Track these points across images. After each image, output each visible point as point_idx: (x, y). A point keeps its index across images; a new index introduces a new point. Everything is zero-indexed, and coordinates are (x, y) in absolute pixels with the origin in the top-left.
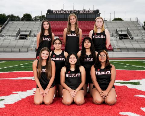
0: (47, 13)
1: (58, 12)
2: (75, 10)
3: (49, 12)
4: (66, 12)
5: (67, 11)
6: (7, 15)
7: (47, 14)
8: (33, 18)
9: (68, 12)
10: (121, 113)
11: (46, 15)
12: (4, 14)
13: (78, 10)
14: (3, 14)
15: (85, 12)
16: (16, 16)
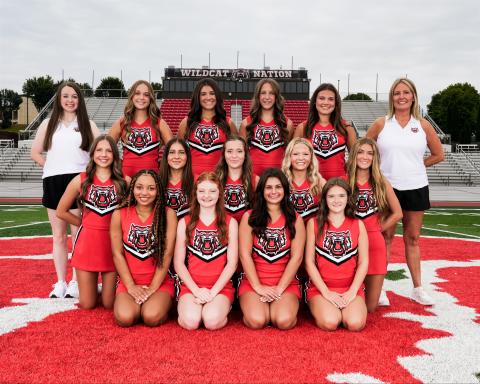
0: (163, 75)
1: (195, 73)
2: (241, 71)
3: (171, 73)
4: (215, 73)
5: (219, 72)
6: (55, 82)
7: (164, 80)
8: (127, 90)
9: (223, 74)
10: (333, 377)
11: (161, 82)
12: (49, 78)
13: (250, 71)
14: (45, 78)
15: (268, 75)
16: (83, 83)
